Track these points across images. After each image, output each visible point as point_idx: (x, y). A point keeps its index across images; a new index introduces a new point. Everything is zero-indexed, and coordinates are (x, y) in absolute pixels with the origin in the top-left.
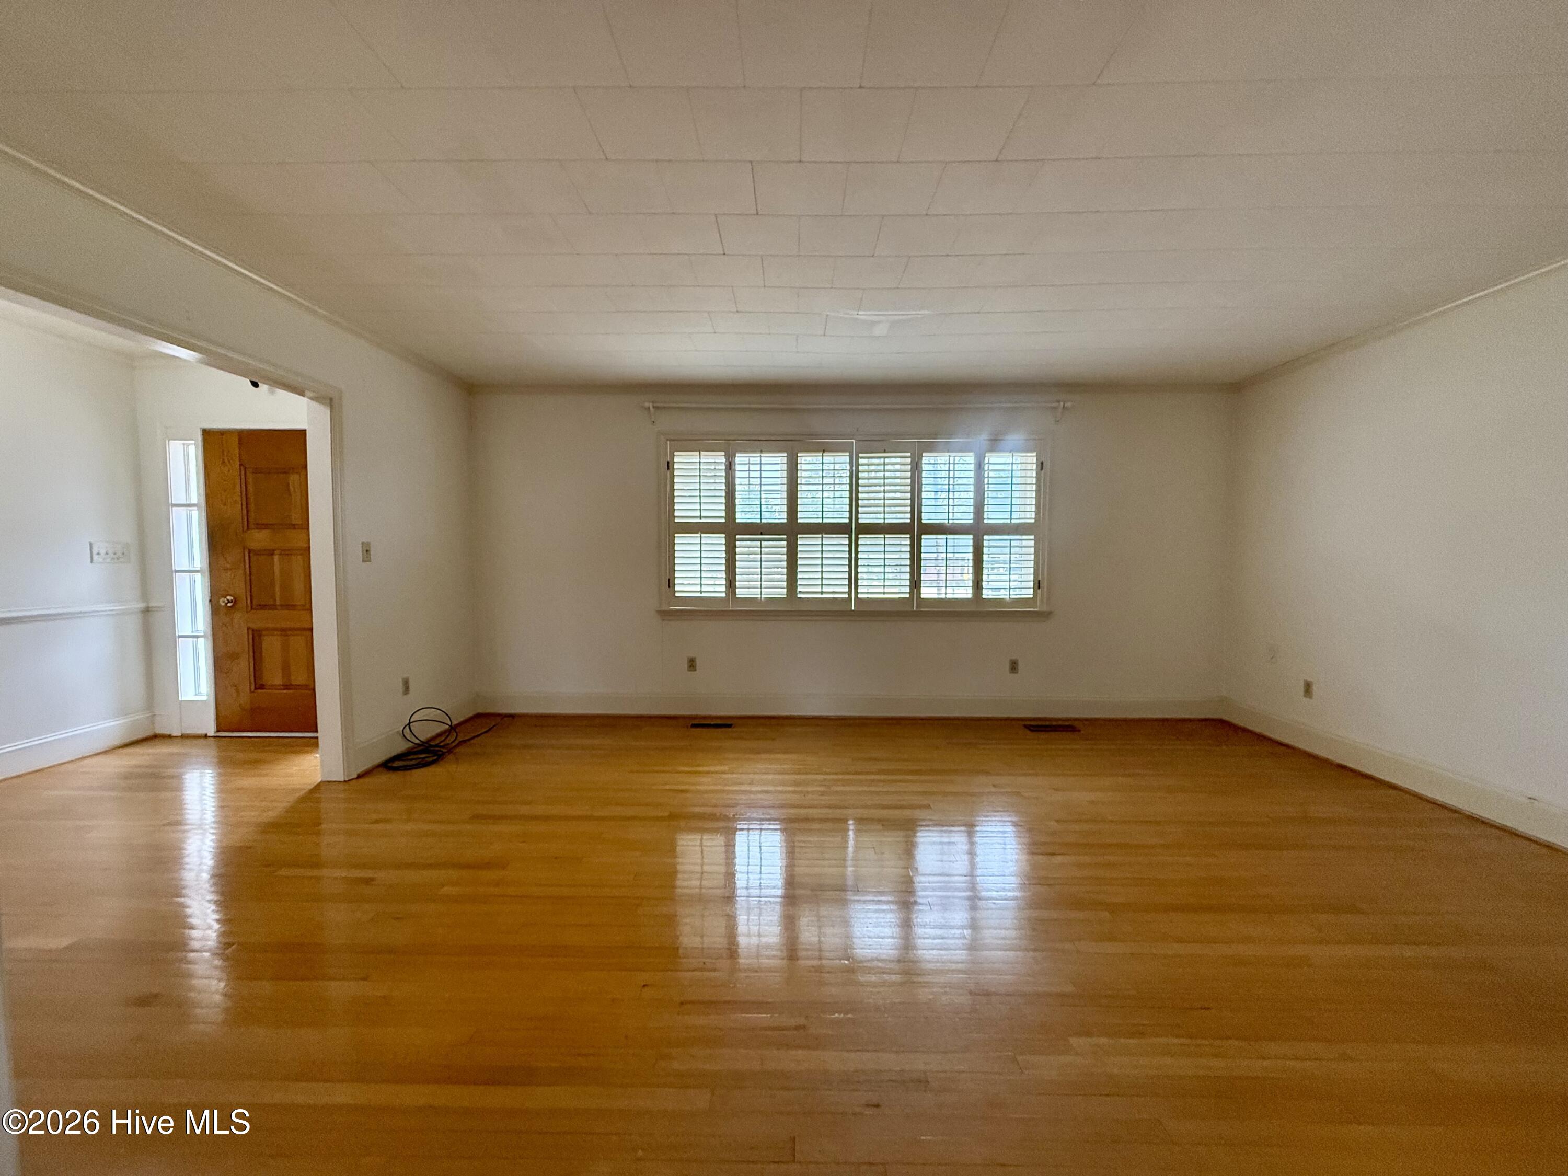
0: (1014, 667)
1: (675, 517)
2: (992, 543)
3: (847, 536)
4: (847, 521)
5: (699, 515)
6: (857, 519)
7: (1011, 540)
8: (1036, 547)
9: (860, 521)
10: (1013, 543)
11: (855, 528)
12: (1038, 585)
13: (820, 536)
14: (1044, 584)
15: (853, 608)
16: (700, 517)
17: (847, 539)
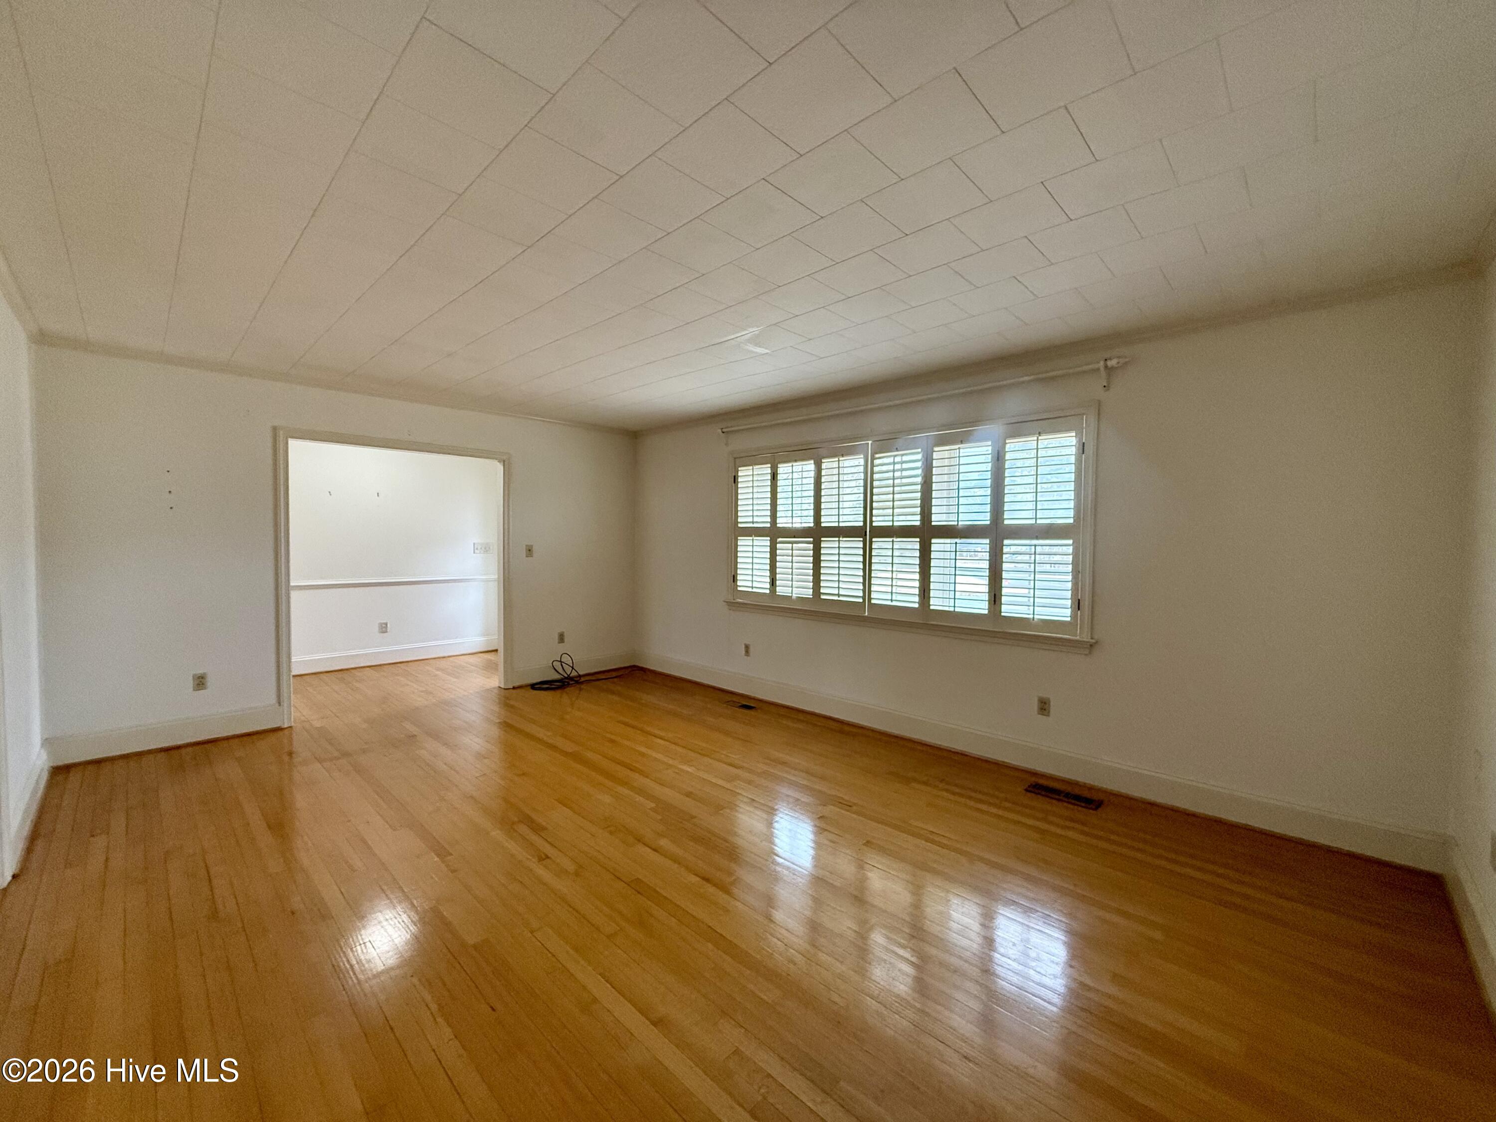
0: (1044, 707)
1: (738, 522)
2: (1013, 549)
3: (861, 539)
4: (861, 524)
5: (752, 521)
6: (871, 522)
7: (1035, 546)
8: (1075, 554)
9: (874, 524)
10: (1039, 549)
11: (870, 531)
12: (1077, 605)
13: (837, 539)
14: (1086, 604)
15: (866, 614)
16: (753, 522)
17: (862, 543)
